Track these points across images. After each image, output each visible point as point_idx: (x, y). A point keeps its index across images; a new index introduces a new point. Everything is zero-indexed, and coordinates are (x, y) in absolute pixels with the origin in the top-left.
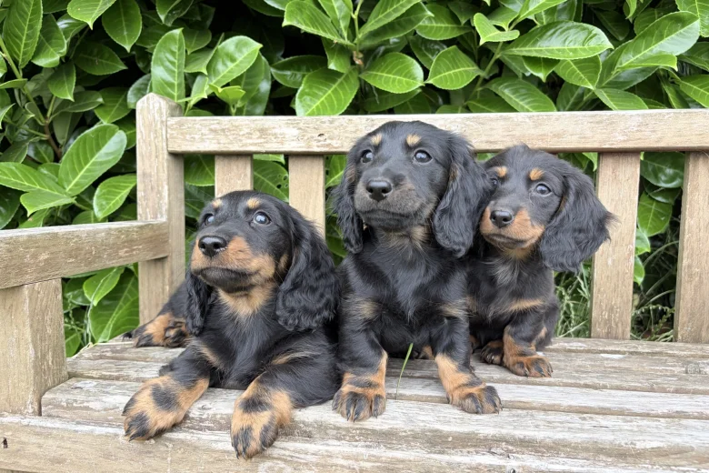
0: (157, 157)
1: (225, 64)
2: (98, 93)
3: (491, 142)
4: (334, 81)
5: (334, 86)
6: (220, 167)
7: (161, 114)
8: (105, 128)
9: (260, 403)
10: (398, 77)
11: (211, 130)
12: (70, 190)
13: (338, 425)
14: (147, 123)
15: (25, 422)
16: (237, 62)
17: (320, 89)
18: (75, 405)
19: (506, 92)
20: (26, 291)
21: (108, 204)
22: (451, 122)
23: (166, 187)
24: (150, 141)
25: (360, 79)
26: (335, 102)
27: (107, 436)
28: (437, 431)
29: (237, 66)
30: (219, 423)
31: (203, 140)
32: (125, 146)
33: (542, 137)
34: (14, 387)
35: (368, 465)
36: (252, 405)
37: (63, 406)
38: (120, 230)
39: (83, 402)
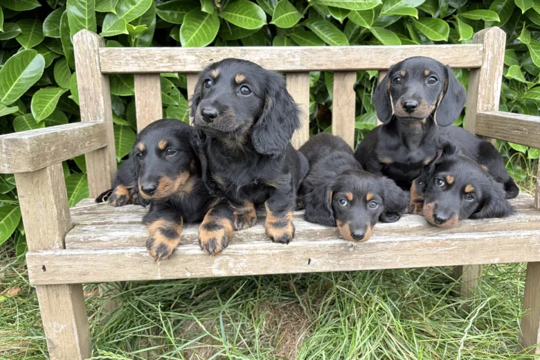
0: (93, 76)
1: (128, 7)
2: (16, 24)
3: (319, 65)
4: (202, 19)
5: (204, 22)
6: (138, 83)
7: (93, 45)
8: (27, 52)
9: (216, 225)
10: (248, 18)
11: (133, 57)
12: (4, 100)
13: (257, 233)
14: (83, 51)
15: (58, 253)
16: (136, 5)
17: (194, 25)
18: (90, 239)
19: (316, 29)
20: (48, 171)
21: (42, 110)
22: (295, 52)
23: (102, 98)
24: (86, 66)
25: (219, 17)
26: (206, 35)
27: (117, 255)
28: (311, 230)
29: (137, 8)
30: (186, 240)
31: (127, 64)
32: (44, 66)
33: (349, 61)
34: (44, 233)
35: (277, 251)
36: (210, 227)
37: (81, 242)
38: (84, 129)
39: (95, 237)
